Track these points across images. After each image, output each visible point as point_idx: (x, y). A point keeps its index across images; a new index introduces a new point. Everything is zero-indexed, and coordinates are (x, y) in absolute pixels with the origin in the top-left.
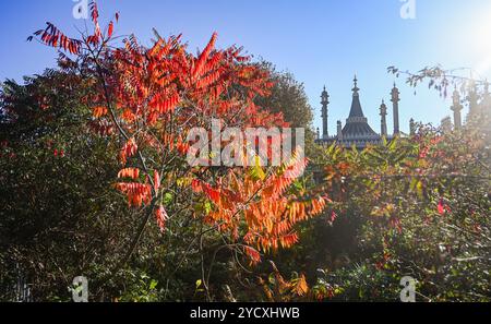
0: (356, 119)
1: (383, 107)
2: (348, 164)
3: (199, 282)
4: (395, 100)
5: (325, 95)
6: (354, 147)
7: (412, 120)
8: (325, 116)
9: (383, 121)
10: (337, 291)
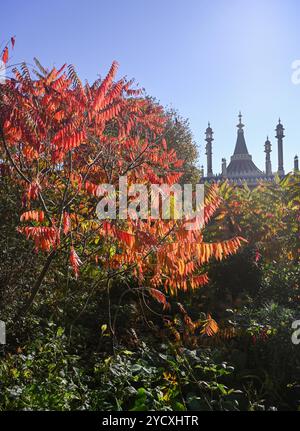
0: (240, 157)
1: (268, 144)
2: (240, 203)
3: (104, 327)
4: (280, 136)
5: (209, 131)
6: (245, 185)
7: (296, 157)
8: (209, 154)
9: (268, 158)
10: (269, 332)
